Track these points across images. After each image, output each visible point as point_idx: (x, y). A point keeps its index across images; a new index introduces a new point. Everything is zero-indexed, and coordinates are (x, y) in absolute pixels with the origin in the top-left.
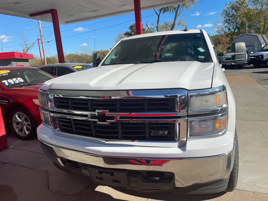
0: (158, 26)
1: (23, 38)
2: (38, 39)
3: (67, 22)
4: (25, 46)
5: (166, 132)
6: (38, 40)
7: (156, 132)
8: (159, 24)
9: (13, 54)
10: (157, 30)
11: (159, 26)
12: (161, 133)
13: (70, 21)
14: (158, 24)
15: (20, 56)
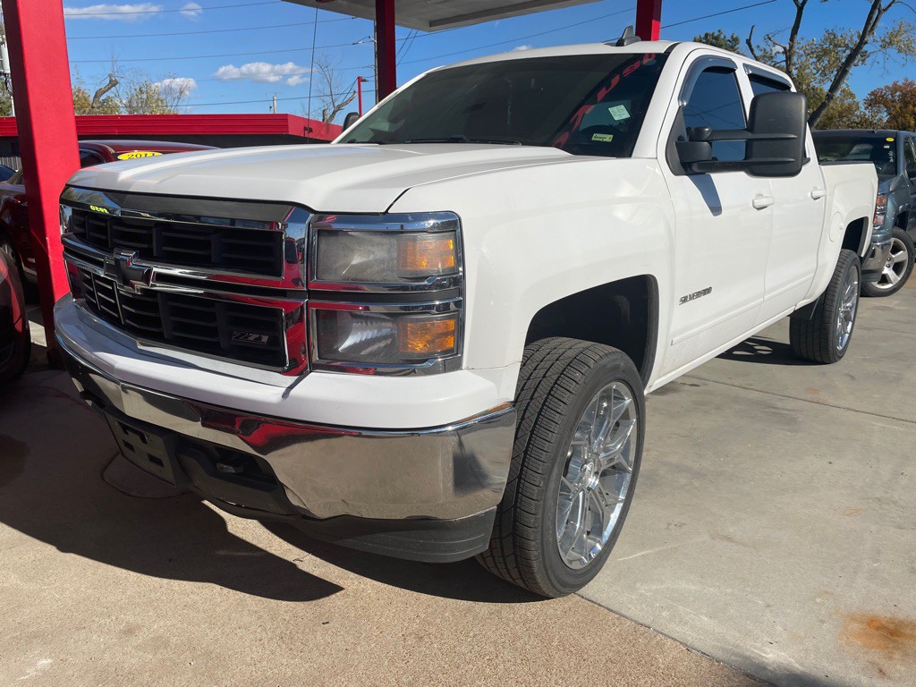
0: (791, 47)
1: (326, 73)
2: (359, 78)
3: (433, 23)
4: (328, 99)
5: (265, 339)
6: (360, 80)
7: (242, 335)
8: (798, 38)
9: (283, 119)
10: (786, 61)
11: (796, 46)
12: (253, 337)
13: (442, 20)
14: (792, 39)
15: (305, 129)
